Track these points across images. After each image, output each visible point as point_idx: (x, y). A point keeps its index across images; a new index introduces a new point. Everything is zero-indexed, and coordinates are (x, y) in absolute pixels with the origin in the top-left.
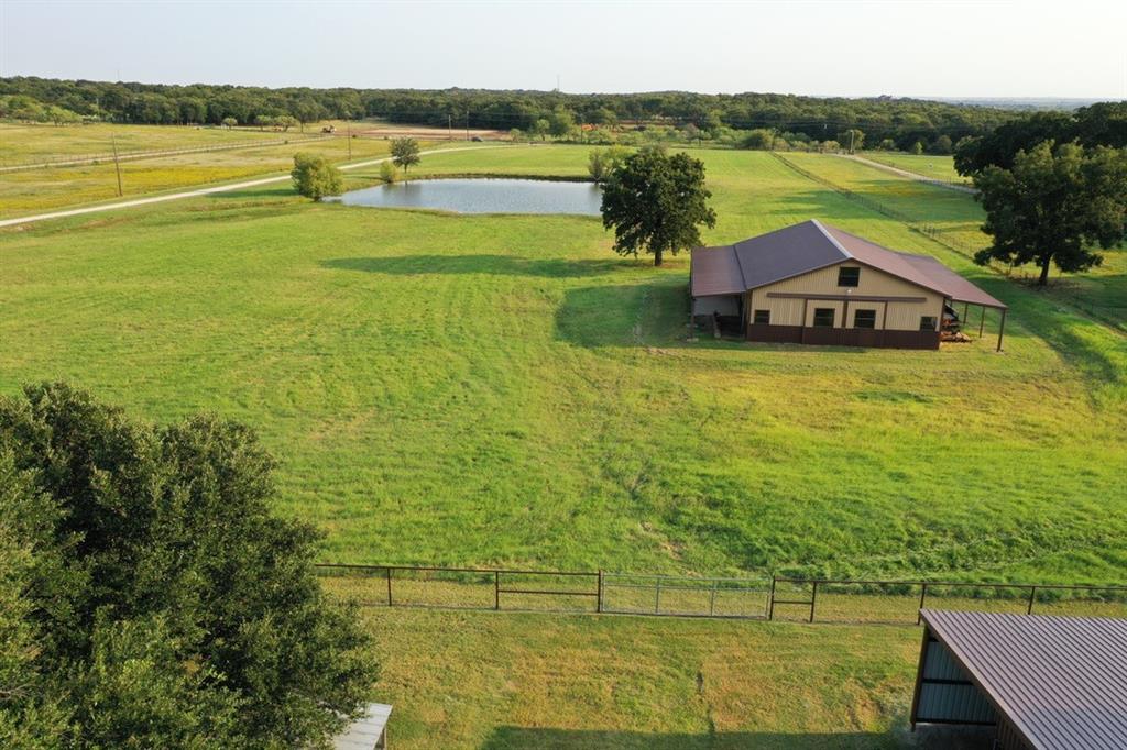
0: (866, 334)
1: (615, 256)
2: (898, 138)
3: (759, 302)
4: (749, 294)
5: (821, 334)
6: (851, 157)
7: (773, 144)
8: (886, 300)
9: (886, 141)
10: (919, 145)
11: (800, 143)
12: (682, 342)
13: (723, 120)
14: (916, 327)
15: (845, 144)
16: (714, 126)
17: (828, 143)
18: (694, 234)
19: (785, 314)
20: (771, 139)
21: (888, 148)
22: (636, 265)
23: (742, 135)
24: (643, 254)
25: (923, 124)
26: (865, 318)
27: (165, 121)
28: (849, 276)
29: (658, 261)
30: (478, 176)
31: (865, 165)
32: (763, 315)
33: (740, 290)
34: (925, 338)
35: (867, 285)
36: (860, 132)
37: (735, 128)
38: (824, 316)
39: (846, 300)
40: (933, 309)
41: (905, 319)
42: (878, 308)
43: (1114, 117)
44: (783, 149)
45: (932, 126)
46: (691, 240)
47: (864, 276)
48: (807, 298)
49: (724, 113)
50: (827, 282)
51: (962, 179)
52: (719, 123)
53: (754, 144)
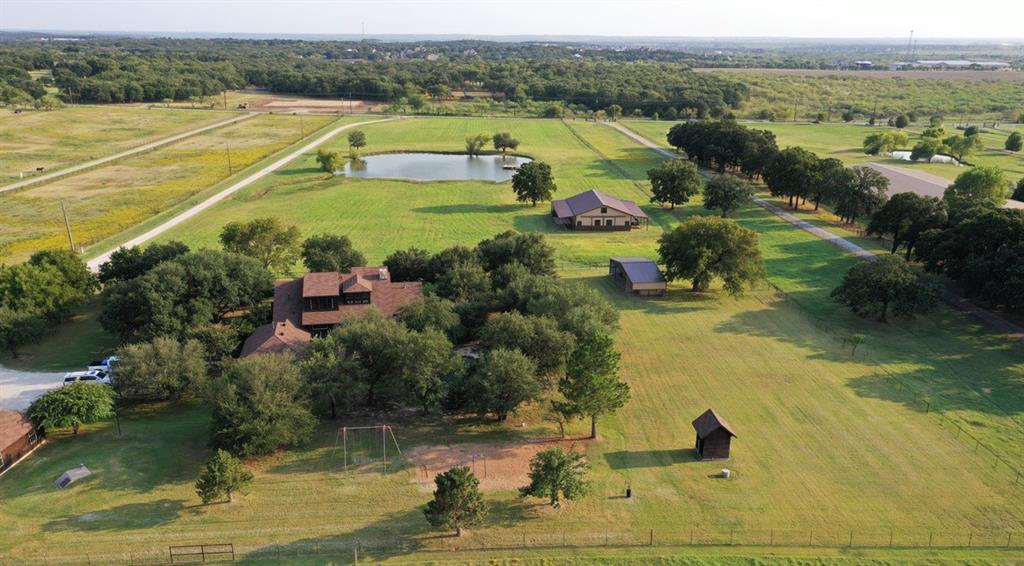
0: (609, 228)
1: (518, 203)
2: (645, 107)
3: (578, 219)
4: (575, 217)
5: (597, 228)
6: (612, 124)
7: (564, 113)
8: (615, 217)
9: (637, 110)
10: (657, 115)
11: (581, 112)
12: (556, 232)
13: (526, 92)
14: (624, 224)
15: (610, 114)
16: (521, 98)
17: (599, 112)
18: (549, 195)
19: (586, 222)
20: (561, 109)
21: (638, 115)
22: (527, 206)
23: (542, 105)
24: (530, 202)
25: (659, 98)
26: (609, 222)
27: (115, 100)
28: (604, 210)
29: (534, 205)
30: (400, 152)
31: (621, 132)
32: (580, 223)
33: (571, 215)
34: (627, 227)
35: (609, 212)
36: (619, 107)
37: (535, 100)
38: (597, 222)
39: (603, 217)
40: (628, 219)
41: (620, 222)
42: (613, 219)
43: (722, 130)
44: (570, 117)
45: (665, 100)
46: (548, 197)
47: (608, 210)
48: (592, 217)
49: (527, 87)
50: (598, 212)
51: (672, 147)
52: (523, 95)
53: (551, 114)
